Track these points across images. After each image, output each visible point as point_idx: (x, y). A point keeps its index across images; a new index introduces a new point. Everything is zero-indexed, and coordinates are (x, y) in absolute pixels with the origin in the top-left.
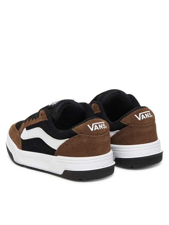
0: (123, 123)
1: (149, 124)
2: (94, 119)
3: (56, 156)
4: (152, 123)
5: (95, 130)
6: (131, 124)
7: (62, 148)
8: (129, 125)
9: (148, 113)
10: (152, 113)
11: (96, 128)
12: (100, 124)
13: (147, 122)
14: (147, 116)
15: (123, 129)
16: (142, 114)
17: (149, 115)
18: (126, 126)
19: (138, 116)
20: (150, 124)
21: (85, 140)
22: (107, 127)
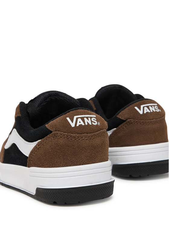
0: (120, 118)
1: (154, 120)
2: (79, 110)
3: (29, 167)
4: (158, 120)
5: (78, 125)
6: (129, 119)
7: (34, 155)
8: (127, 120)
9: (154, 106)
10: (159, 107)
11: (80, 122)
12: (87, 118)
13: (151, 117)
14: (152, 109)
15: (120, 126)
16: (145, 106)
17: (155, 109)
18: (123, 121)
19: (140, 109)
20: (156, 120)
21: (61, 141)
22: (99, 123)
